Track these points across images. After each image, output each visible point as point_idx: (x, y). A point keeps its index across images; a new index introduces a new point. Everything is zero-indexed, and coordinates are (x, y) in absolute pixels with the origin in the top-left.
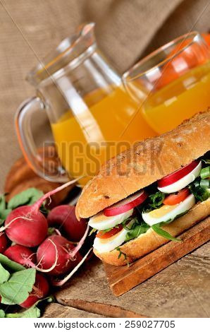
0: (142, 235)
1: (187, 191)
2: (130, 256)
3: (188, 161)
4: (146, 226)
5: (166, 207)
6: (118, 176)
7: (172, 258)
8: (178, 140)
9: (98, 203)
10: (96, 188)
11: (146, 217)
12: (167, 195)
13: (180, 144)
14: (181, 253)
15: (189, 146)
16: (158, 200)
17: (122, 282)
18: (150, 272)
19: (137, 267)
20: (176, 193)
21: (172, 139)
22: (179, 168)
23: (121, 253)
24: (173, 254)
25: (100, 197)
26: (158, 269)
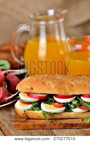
0: (37, 111)
1: (64, 105)
2: (27, 116)
3: (71, 94)
4: (40, 109)
5: (52, 106)
6: (41, 83)
7: (43, 127)
8: (72, 83)
9: (27, 89)
10: (30, 82)
11: (43, 105)
12: (55, 102)
13: (72, 85)
14: (47, 127)
15: (75, 88)
16: (51, 101)
17: (18, 125)
18: (31, 127)
19: (28, 123)
20: (59, 103)
21: (70, 81)
22: (66, 94)
23: (25, 113)
24: (44, 126)
25: (30, 87)
26: (35, 128)
